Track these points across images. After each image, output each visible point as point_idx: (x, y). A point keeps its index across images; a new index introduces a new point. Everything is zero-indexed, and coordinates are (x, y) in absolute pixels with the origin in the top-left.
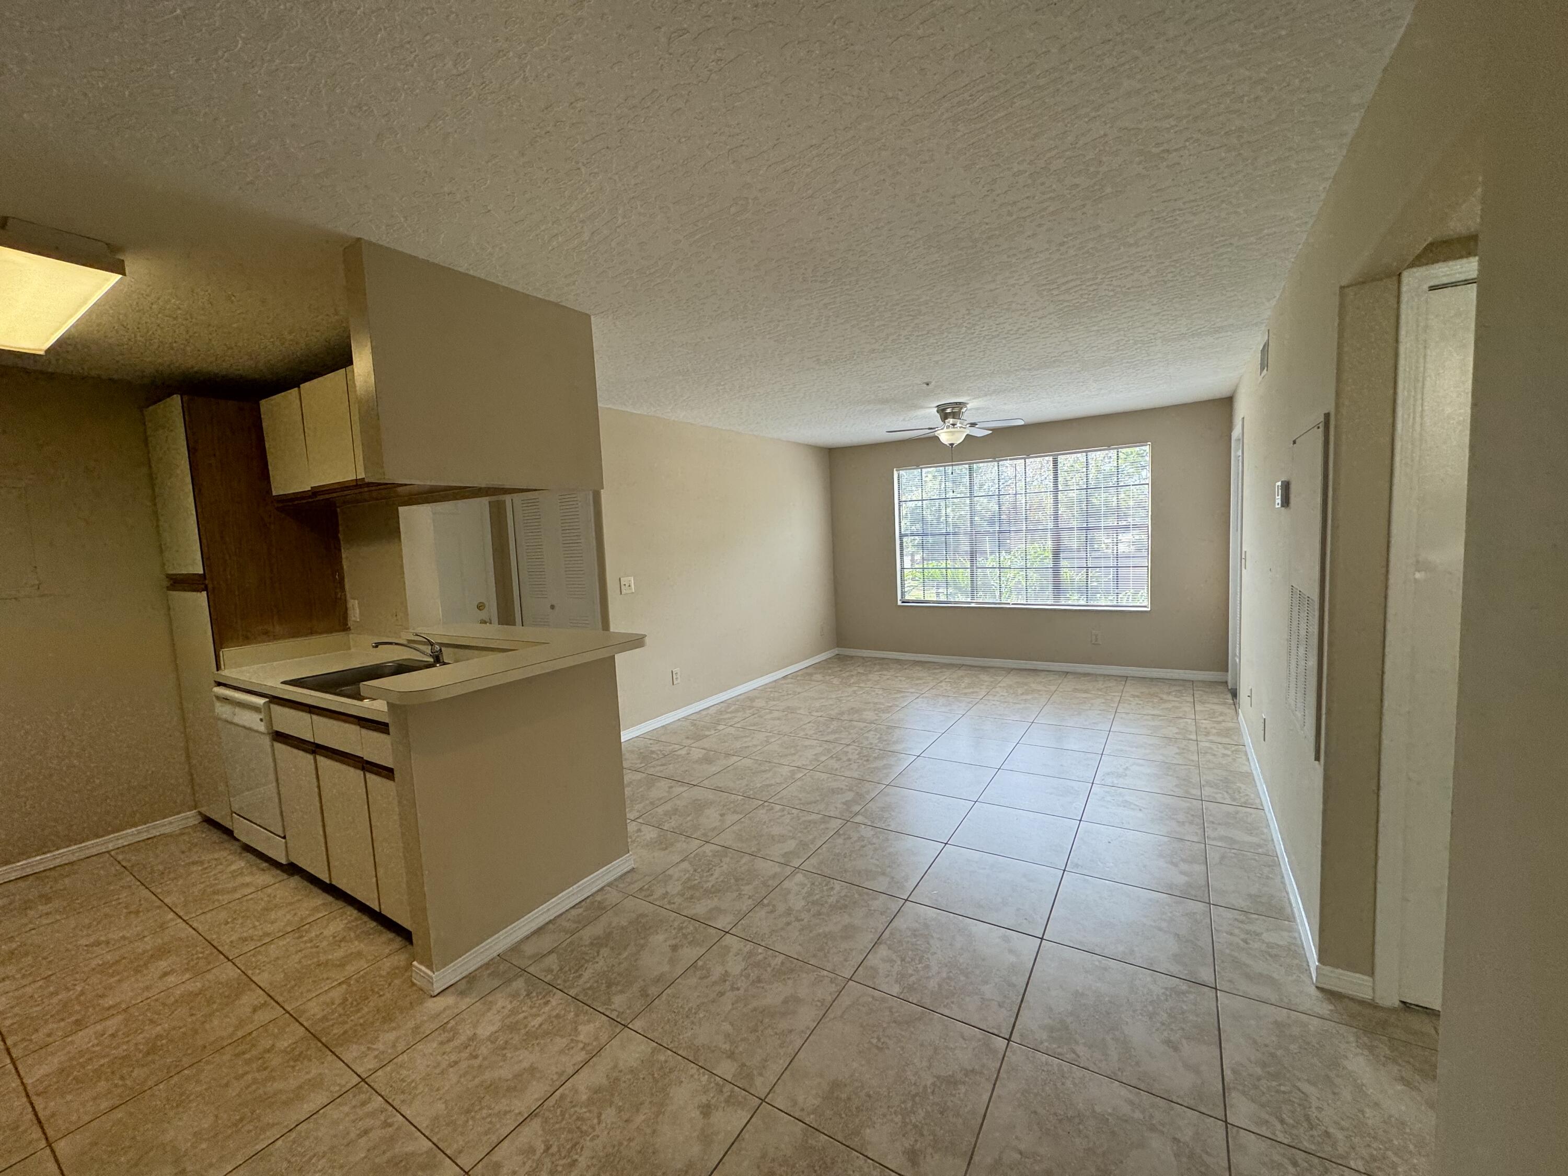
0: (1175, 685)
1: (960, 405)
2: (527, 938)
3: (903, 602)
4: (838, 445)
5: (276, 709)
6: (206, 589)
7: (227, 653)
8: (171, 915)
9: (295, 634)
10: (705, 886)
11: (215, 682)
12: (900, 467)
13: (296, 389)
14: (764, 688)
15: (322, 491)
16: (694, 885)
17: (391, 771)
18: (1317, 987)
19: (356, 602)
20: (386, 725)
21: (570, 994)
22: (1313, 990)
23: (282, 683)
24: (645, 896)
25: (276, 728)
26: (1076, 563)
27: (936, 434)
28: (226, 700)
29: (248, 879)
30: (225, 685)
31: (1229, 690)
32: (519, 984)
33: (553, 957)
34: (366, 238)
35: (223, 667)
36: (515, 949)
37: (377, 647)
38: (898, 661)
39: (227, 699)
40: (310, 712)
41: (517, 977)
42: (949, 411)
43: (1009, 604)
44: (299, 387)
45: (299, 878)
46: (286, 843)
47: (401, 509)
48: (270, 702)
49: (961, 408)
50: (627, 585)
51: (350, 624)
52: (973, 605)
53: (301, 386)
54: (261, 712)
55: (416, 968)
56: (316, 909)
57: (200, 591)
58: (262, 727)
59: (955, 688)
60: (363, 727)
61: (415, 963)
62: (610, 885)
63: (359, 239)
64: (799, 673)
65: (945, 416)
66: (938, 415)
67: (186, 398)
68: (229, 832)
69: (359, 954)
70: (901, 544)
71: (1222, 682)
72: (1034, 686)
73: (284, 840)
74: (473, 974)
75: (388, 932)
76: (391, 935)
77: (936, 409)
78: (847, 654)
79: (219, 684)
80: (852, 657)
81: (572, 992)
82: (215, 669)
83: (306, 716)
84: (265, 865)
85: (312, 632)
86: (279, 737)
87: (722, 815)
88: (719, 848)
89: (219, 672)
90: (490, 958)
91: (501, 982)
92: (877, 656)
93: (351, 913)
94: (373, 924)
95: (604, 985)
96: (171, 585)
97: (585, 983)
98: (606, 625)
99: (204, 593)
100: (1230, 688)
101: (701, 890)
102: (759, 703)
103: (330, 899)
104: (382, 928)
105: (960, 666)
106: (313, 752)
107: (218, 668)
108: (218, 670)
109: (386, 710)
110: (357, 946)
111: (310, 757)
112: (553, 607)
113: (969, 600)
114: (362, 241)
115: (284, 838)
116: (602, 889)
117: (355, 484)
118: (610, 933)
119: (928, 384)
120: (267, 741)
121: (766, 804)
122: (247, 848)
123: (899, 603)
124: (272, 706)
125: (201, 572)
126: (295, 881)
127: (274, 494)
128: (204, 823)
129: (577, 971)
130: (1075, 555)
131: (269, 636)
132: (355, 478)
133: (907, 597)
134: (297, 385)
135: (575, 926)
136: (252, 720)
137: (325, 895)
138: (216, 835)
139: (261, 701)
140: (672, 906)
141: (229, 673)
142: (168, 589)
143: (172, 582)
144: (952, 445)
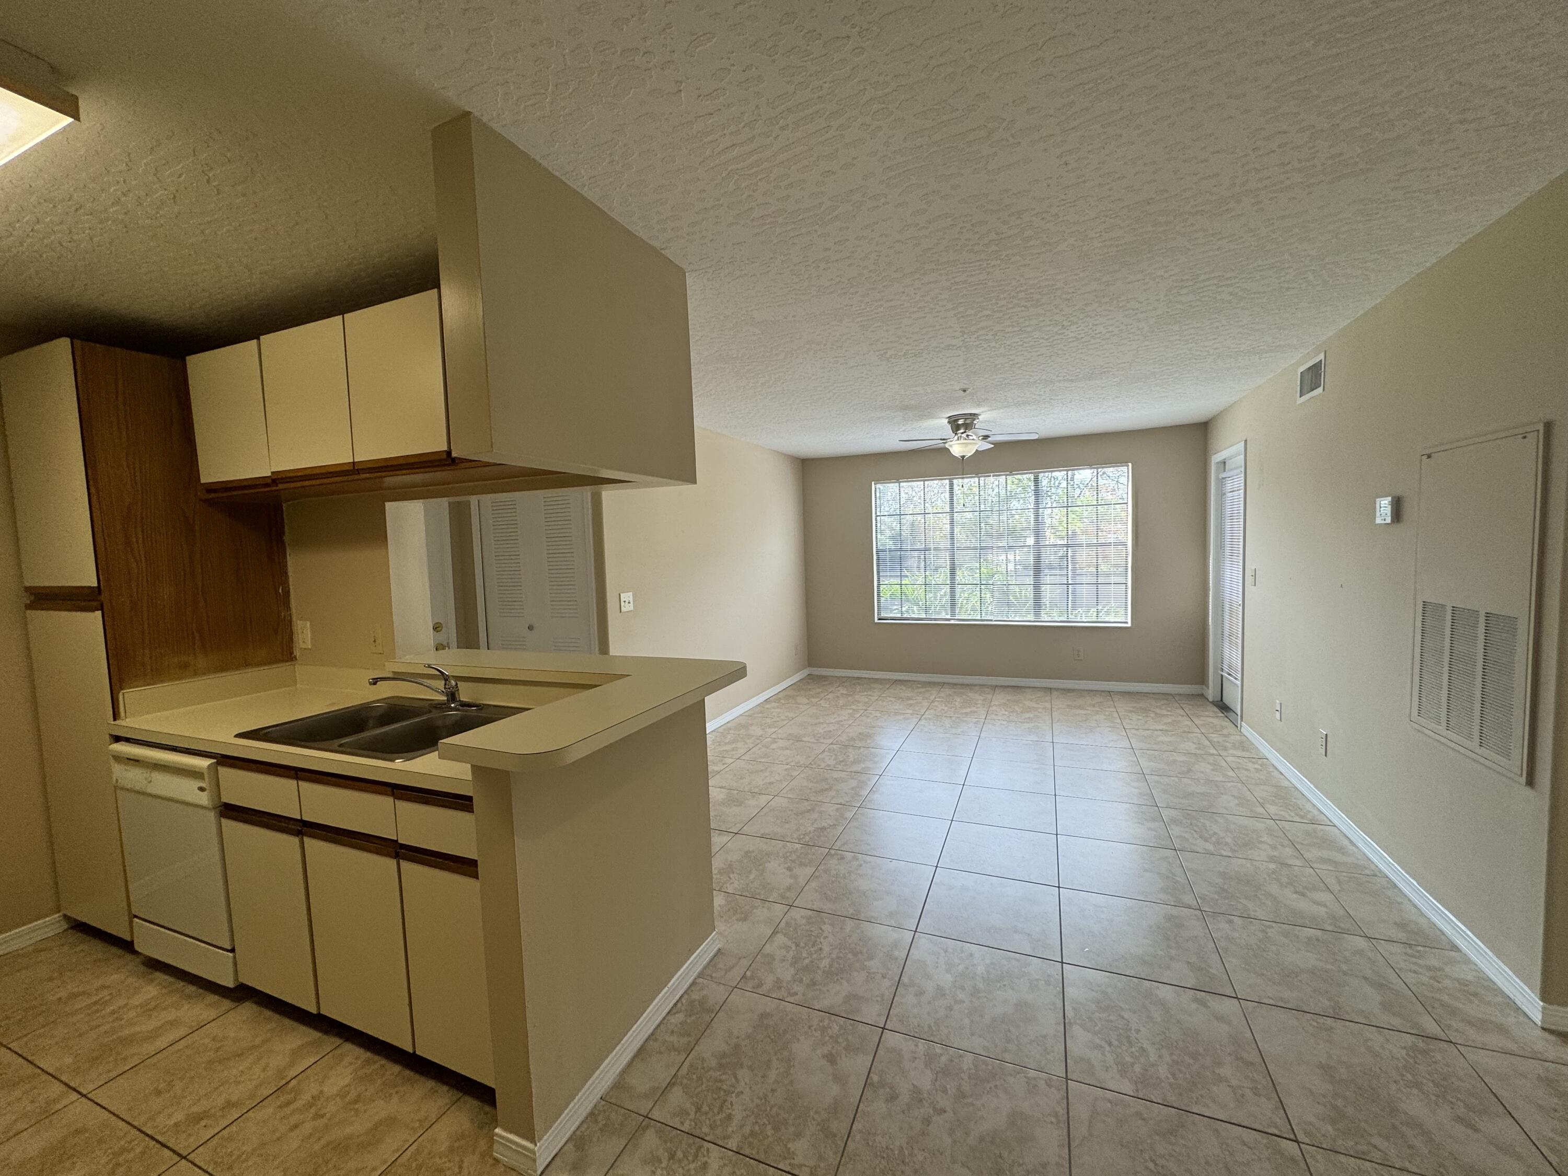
0: (1163, 699)
1: (974, 416)
2: (629, 1065)
3: (879, 619)
4: (816, 457)
5: (223, 771)
6: (102, 608)
7: (130, 696)
8: (58, 1088)
9: (223, 668)
10: (822, 966)
11: (111, 735)
12: (878, 481)
13: (255, 341)
14: (751, 714)
15: (290, 477)
16: (807, 966)
17: (474, 863)
18: (1543, 1029)
19: (308, 624)
20: (470, 799)
21: (729, 1146)
22: (1539, 1032)
23: (236, 736)
24: (754, 988)
25: (225, 799)
26: (1057, 580)
27: (947, 446)
28: (135, 761)
29: (172, 1015)
30: (128, 740)
31: (1211, 702)
32: (650, 1140)
33: (677, 1092)
34: (477, 114)
35: (122, 714)
36: (619, 1085)
37: (375, 684)
38: (876, 681)
39: (138, 761)
40: (297, 778)
41: (641, 1129)
42: (961, 422)
43: (991, 620)
44: (258, 339)
45: (254, 1006)
46: (235, 957)
47: (388, 505)
48: (218, 763)
49: (974, 420)
50: (627, 602)
51: (297, 653)
52: (952, 622)
53: (262, 337)
54: (203, 779)
55: (503, 1137)
56: (296, 1054)
57: (93, 610)
58: (204, 799)
59: (951, 708)
60: (400, 799)
61: (497, 1130)
62: (700, 975)
63: (469, 113)
64: (780, 695)
65: (956, 427)
66: (949, 426)
67: (78, 343)
68: (127, 946)
69: (391, 1122)
70: (878, 559)
71: (1198, 695)
72: (1027, 703)
73: (231, 955)
74: (578, 1133)
75: (423, 1079)
76: (431, 1084)
77: (947, 420)
78: (818, 673)
79: (117, 739)
80: (825, 678)
81: (733, 1144)
82: (112, 718)
83: (290, 784)
84: (191, 989)
85: (247, 664)
86: (230, 811)
87: (790, 869)
88: (810, 913)
89: (117, 722)
90: (592, 1105)
91: (623, 1142)
92: (850, 675)
93: (353, 1053)
94: (396, 1068)
95: (769, 1127)
96: (31, 602)
97: (742, 1127)
98: (604, 648)
99: (98, 614)
100: (1210, 700)
101: (820, 972)
102: (756, 731)
103: (315, 1035)
104: (412, 1074)
105: (943, 685)
106: (299, 834)
107: (116, 716)
108: (115, 719)
109: (470, 778)
110: (381, 1109)
111: (295, 840)
112: (531, 628)
113: (948, 617)
114: (472, 116)
115: (233, 950)
116: (694, 983)
117: (352, 468)
118: (737, 1046)
119: (965, 391)
120: (212, 816)
121: (833, 852)
122: (155, 965)
123: (876, 621)
124: (219, 768)
125: (95, 584)
126: (248, 1009)
127: (203, 481)
128: (70, 931)
129: (721, 1109)
130: (1058, 572)
131: (185, 670)
132: (352, 461)
133: (883, 615)
134: (255, 334)
135: (685, 1040)
136: (188, 789)
137: (303, 1028)
138: (97, 949)
139: (203, 763)
140: (797, 997)
141: (131, 723)
142: (29, 607)
143: (32, 598)
144: (963, 457)
